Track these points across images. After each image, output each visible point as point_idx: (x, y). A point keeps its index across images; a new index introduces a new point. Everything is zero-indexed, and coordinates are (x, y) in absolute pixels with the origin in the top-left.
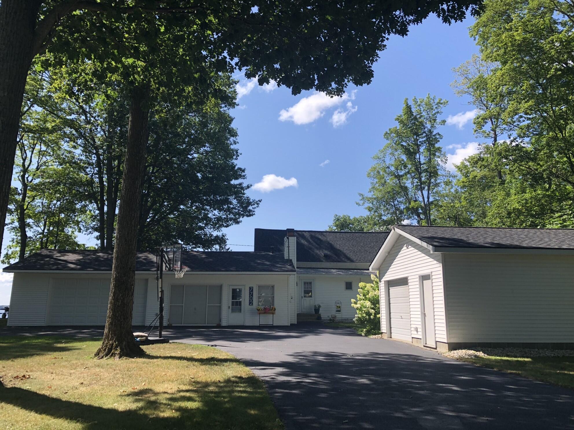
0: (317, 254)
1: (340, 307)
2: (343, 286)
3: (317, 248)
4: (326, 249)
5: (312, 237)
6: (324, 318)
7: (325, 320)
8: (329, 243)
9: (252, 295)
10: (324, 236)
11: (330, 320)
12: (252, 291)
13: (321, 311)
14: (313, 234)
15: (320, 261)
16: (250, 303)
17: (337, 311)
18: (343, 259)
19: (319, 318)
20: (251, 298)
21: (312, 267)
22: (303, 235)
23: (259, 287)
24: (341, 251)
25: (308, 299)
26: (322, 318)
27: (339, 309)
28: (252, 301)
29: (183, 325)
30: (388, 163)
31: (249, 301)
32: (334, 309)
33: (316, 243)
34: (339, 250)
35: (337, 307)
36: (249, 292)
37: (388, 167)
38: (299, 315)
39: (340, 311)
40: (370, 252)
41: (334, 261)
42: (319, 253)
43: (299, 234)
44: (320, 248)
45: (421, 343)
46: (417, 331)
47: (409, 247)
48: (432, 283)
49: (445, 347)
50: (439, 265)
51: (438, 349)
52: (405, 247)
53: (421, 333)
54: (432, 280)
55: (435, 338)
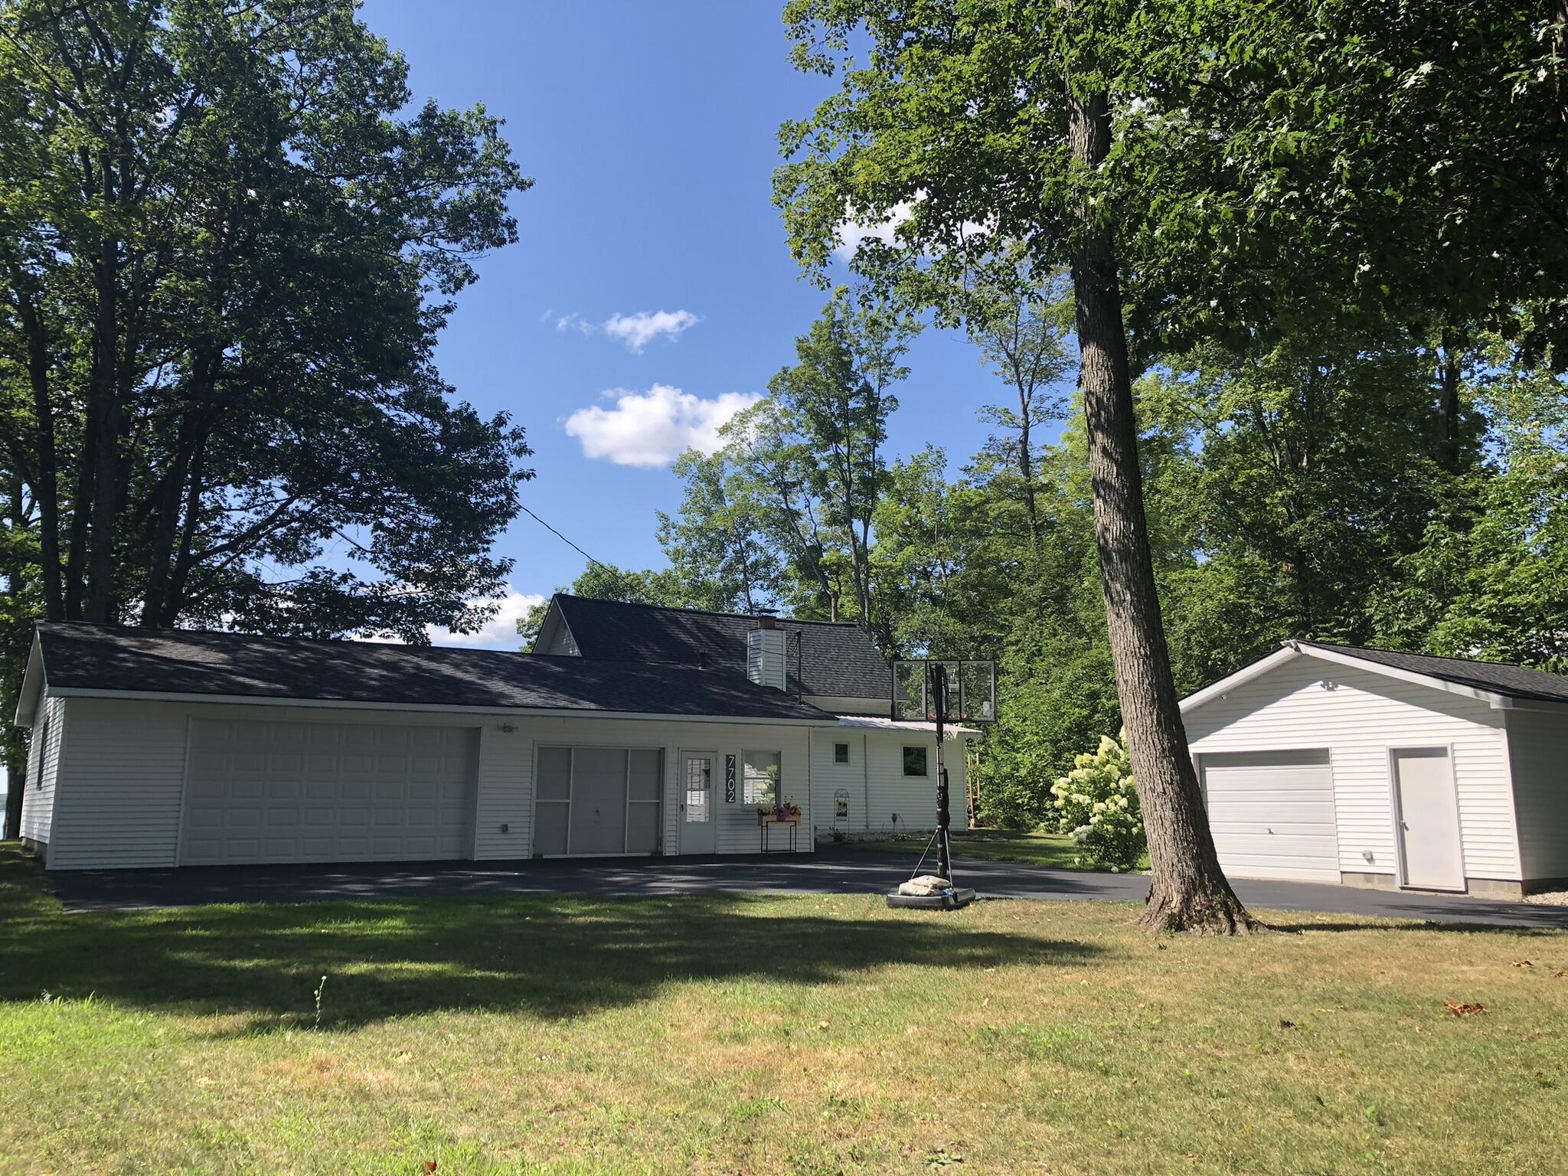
1: (845, 805)
9: (734, 777)
12: (734, 765)
16: (728, 797)
17: (839, 815)
20: (731, 785)
23: (748, 755)
27: (843, 810)
28: (734, 790)
29: (568, 856)
31: (725, 792)
35: (840, 804)
36: (725, 767)
39: (845, 814)
45: (1393, 882)
46: (1371, 860)
47: (1340, 687)
48: (1454, 765)
49: (1510, 889)
50: (1488, 730)
51: (1472, 893)
52: (1316, 688)
53: (1393, 864)
54: (1454, 758)
55: (1465, 871)
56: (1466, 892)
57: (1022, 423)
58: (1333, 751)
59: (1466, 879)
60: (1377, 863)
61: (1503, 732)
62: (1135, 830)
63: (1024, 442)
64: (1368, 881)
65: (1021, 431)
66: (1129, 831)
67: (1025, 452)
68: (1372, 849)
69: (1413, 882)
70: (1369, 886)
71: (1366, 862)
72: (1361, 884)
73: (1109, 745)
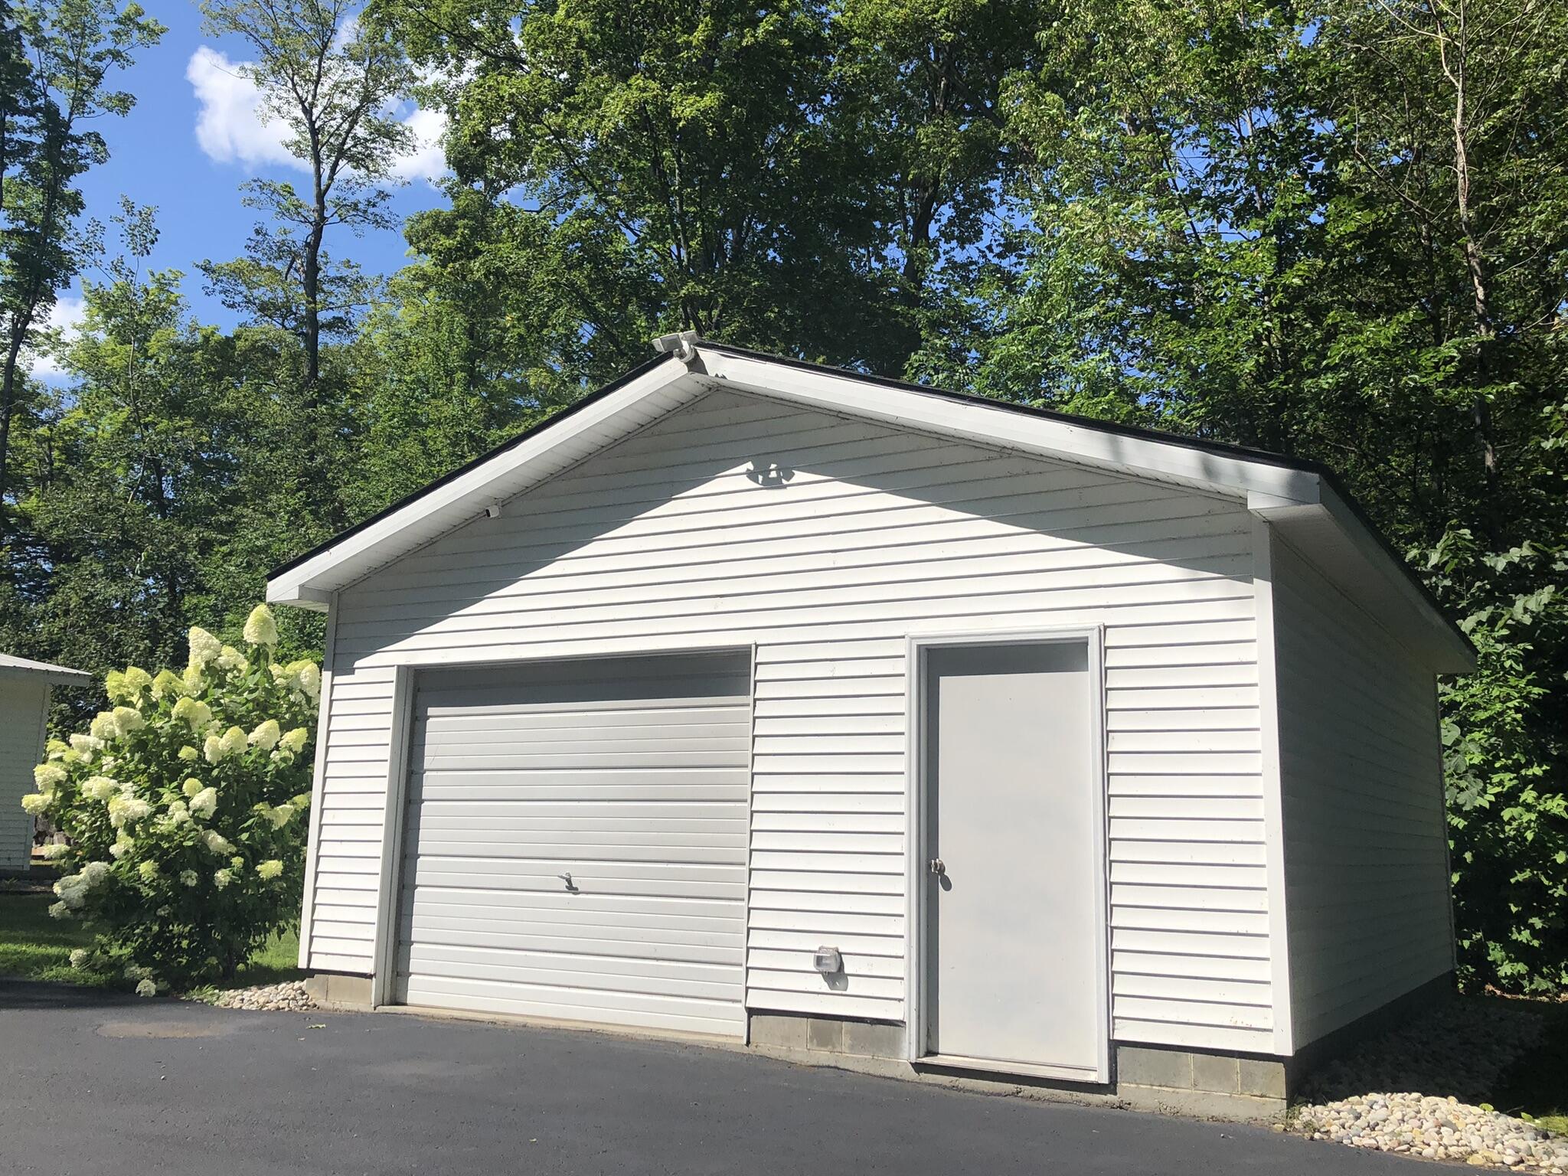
45: (894, 1046)
46: (835, 975)
47: (799, 476)
48: (1105, 692)
49: (1247, 1083)
50: (1220, 587)
51: (1127, 1090)
52: (735, 480)
53: (898, 990)
54: (1105, 671)
55: (1111, 1020)
56: (1111, 1087)
57: (313, 217)
58: (762, 655)
59: (1114, 1045)
60: (854, 986)
61: (1262, 591)
62: (222, 876)
63: (313, 246)
64: (822, 1040)
65: (310, 229)
66: (207, 879)
67: (313, 268)
68: (845, 945)
69: (954, 1049)
70: (823, 1056)
71: (819, 983)
72: (804, 1051)
73: (206, 652)
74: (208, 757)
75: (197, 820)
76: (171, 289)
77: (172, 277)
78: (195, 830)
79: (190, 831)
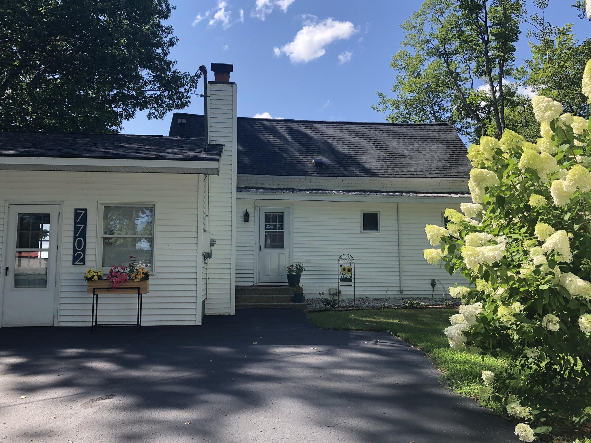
0: (299, 162)
1: (349, 270)
2: (359, 222)
3: (301, 152)
4: (319, 153)
5: (291, 131)
6: (311, 297)
7: (313, 301)
8: (326, 143)
9: (83, 234)
10: (316, 129)
11: (326, 302)
12: (84, 220)
13: (304, 280)
14: (295, 126)
15: (306, 174)
16: (75, 259)
17: (343, 280)
18: (356, 171)
19: (299, 296)
20: (80, 244)
21: (290, 187)
22: (274, 127)
23: (108, 209)
24: (351, 157)
25: (275, 252)
26: (306, 298)
27: (348, 276)
28: (84, 251)
30: (427, 33)
31: (71, 252)
32: (336, 274)
33: (300, 143)
34: (346, 155)
35: (344, 269)
36: (72, 222)
37: (428, 41)
38: (240, 290)
39: (350, 280)
40: (412, 159)
41: (335, 175)
42: (304, 160)
43: (264, 126)
44: (307, 151)
73: (548, 113)
74: (556, 202)
75: (552, 263)
76: (568, 33)
77: (567, 27)
78: (550, 273)
79: (547, 274)
